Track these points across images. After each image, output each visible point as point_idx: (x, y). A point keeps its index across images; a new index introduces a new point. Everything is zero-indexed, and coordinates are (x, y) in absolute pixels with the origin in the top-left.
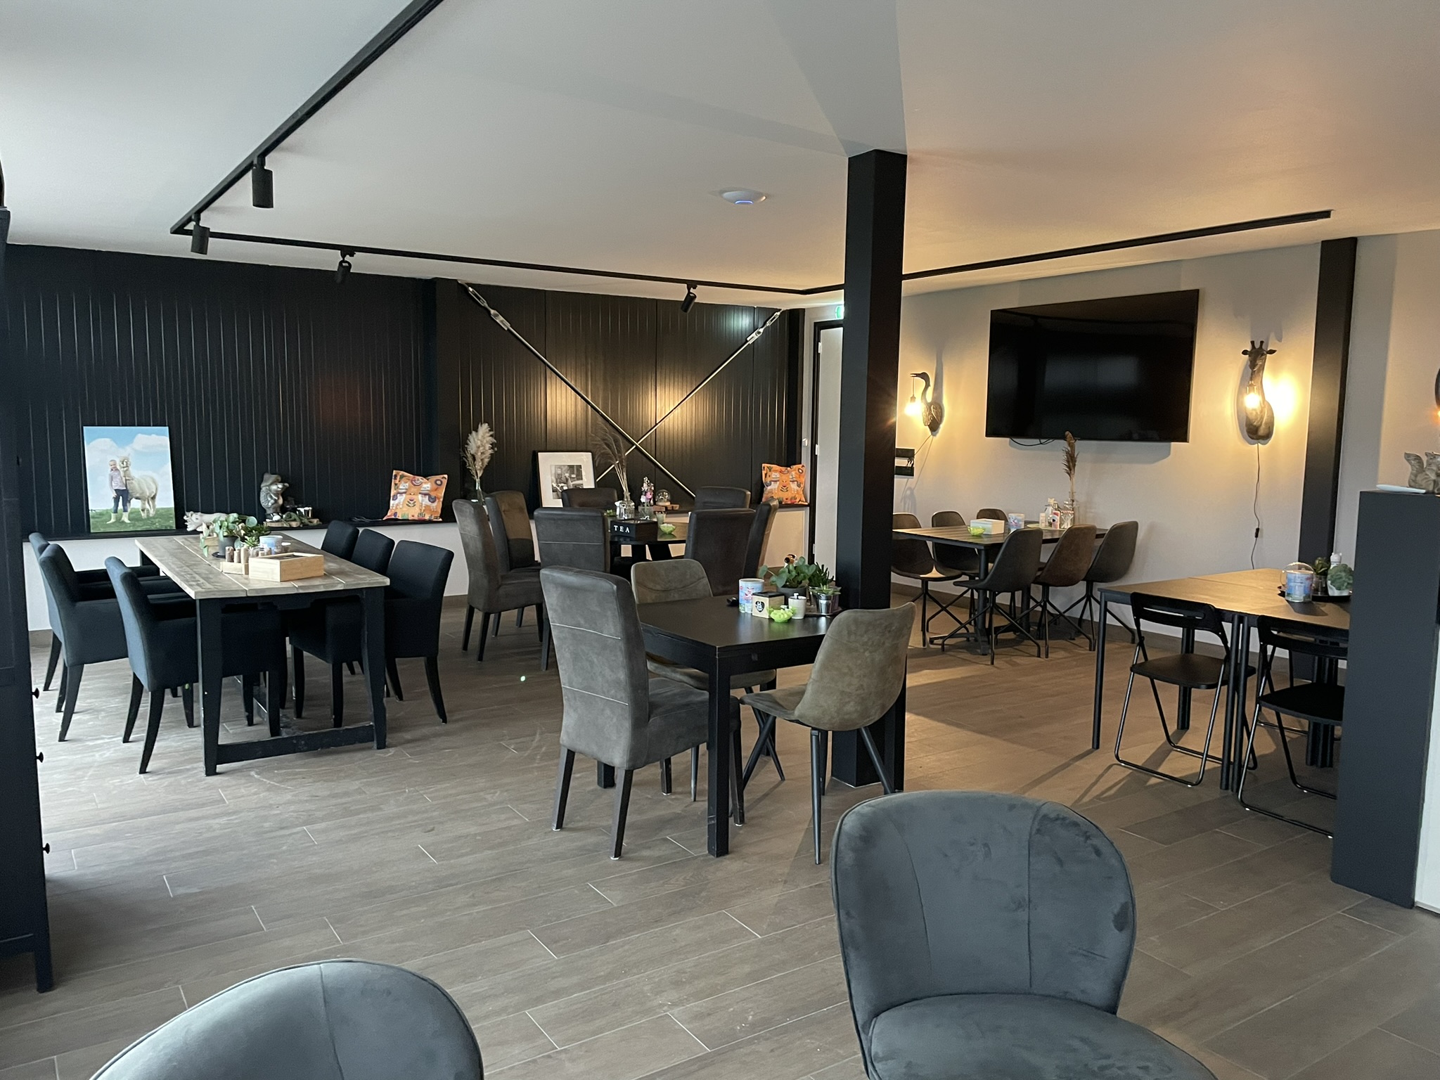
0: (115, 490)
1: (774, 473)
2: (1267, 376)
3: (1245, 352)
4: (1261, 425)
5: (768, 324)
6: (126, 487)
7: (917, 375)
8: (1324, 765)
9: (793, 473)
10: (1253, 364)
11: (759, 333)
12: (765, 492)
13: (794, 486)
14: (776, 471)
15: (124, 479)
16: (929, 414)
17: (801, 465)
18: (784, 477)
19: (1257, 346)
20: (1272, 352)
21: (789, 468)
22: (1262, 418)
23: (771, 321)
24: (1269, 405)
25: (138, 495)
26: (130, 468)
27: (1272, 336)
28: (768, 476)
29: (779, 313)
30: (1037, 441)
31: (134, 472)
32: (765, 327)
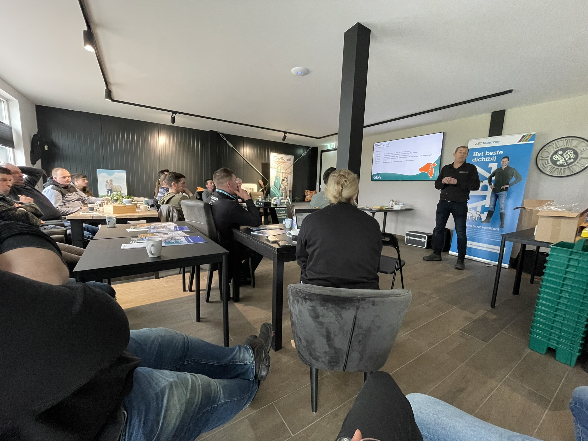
0: (108, 189)
1: (308, 193)
6: (111, 188)
11: (305, 153)
12: (306, 198)
15: (110, 186)
21: (313, 191)
25: (115, 191)
26: (113, 183)
29: (311, 148)
31: (114, 184)
32: (307, 151)
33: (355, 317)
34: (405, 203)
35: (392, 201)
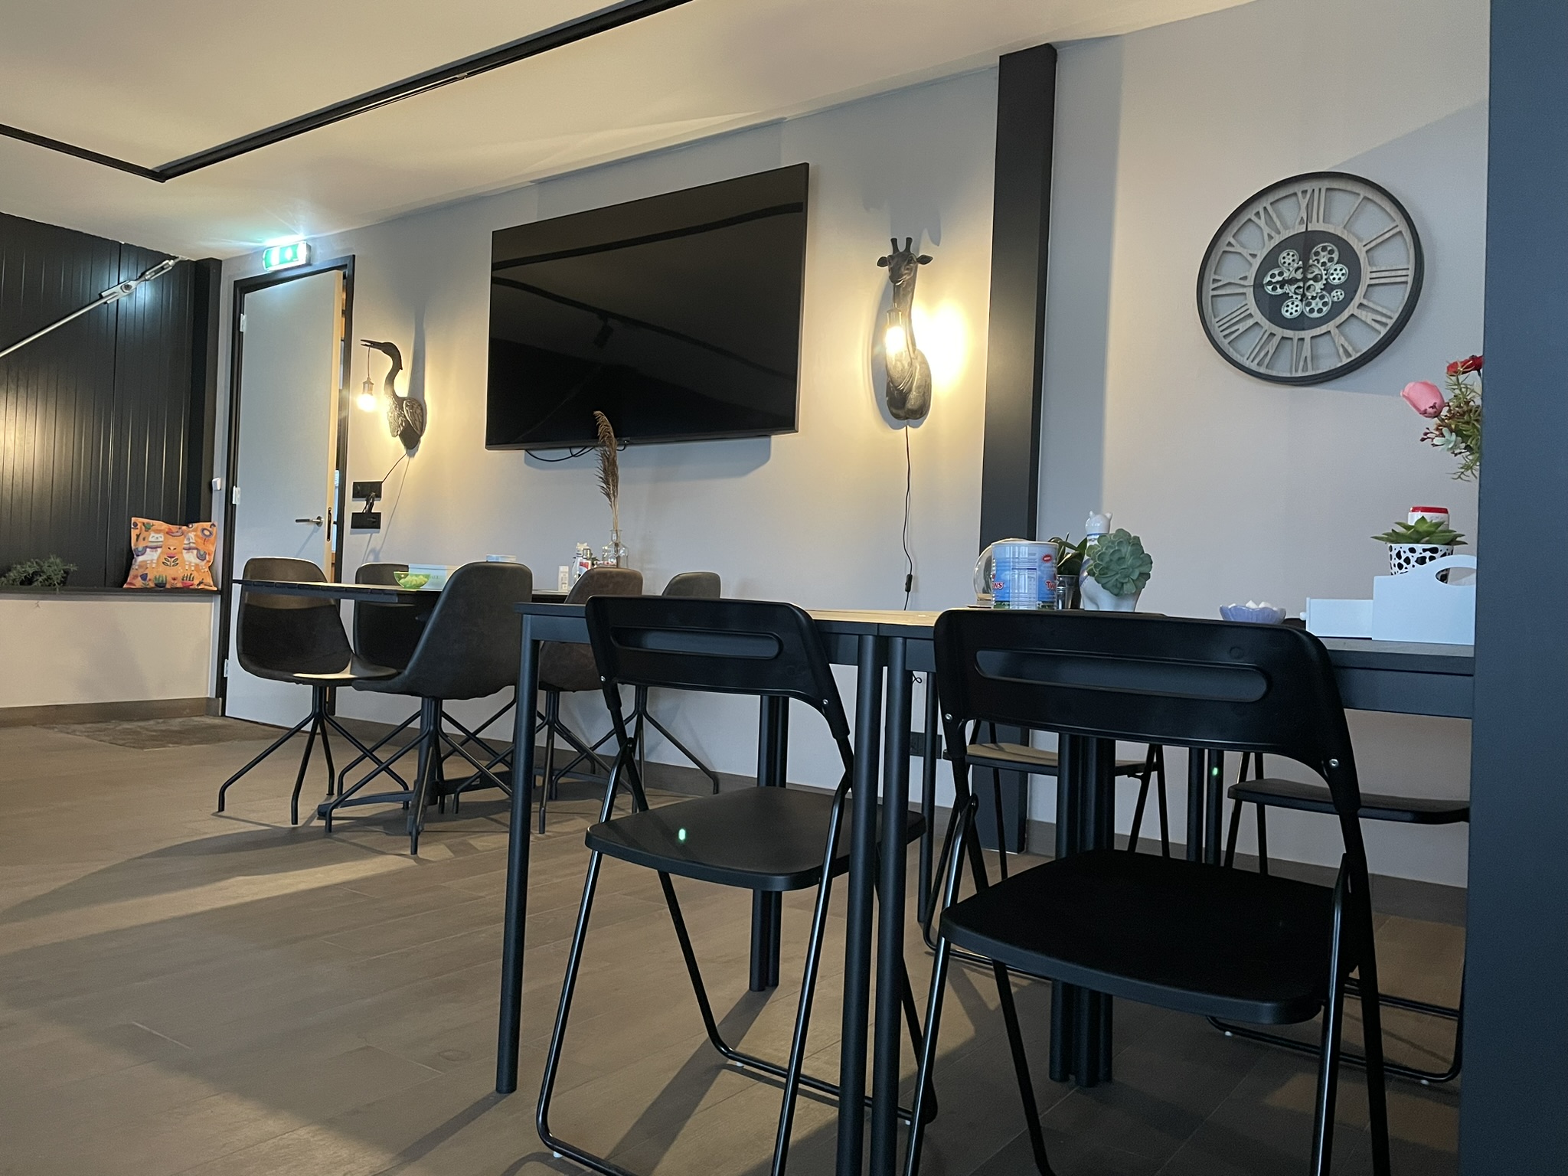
1: (152, 534)
2: (918, 305)
3: (882, 262)
4: (910, 390)
5: (149, 276)
7: (374, 345)
8: (1093, 1081)
9: (192, 535)
10: (895, 277)
12: (133, 567)
13: (191, 558)
14: (158, 531)
16: (399, 416)
17: (210, 523)
18: (173, 542)
19: (902, 248)
20: (925, 260)
21: (184, 528)
22: (912, 376)
23: (157, 272)
24: (923, 356)
27: (926, 237)
28: (141, 538)
29: (171, 262)
30: (566, 453)
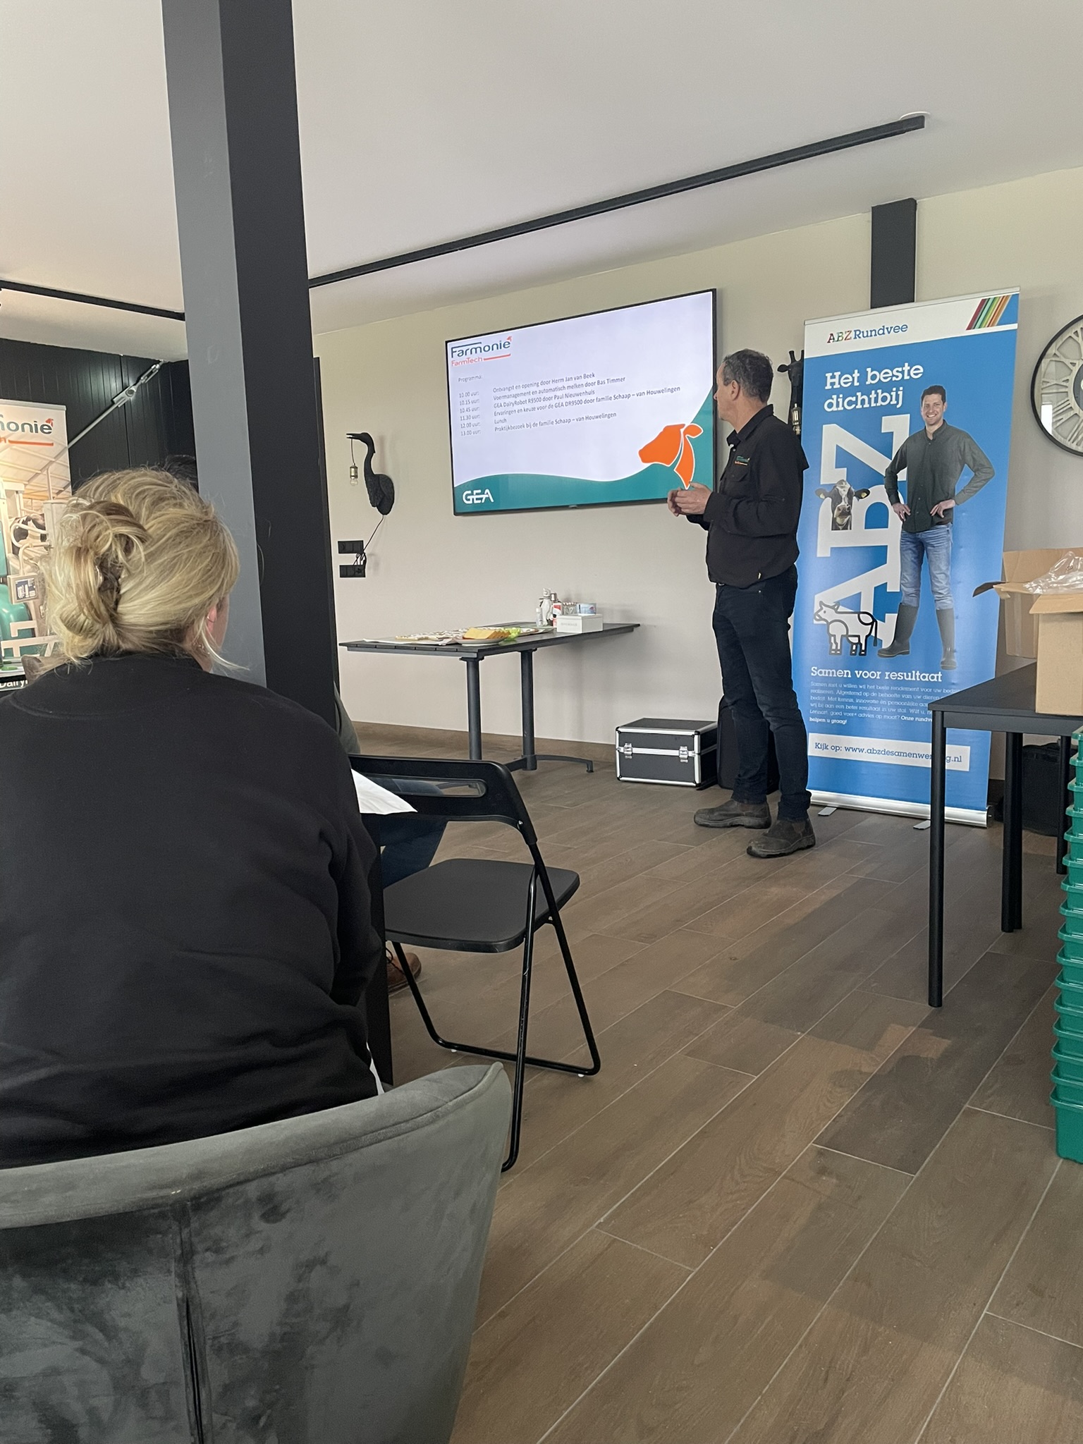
3: (782, 368)
5: (143, 380)
7: (355, 436)
11: (132, 392)
16: (377, 490)
19: (798, 358)
23: (148, 376)
29: (158, 366)
32: (139, 383)
33: (187, 1308)
34: (601, 601)
35: (550, 597)
